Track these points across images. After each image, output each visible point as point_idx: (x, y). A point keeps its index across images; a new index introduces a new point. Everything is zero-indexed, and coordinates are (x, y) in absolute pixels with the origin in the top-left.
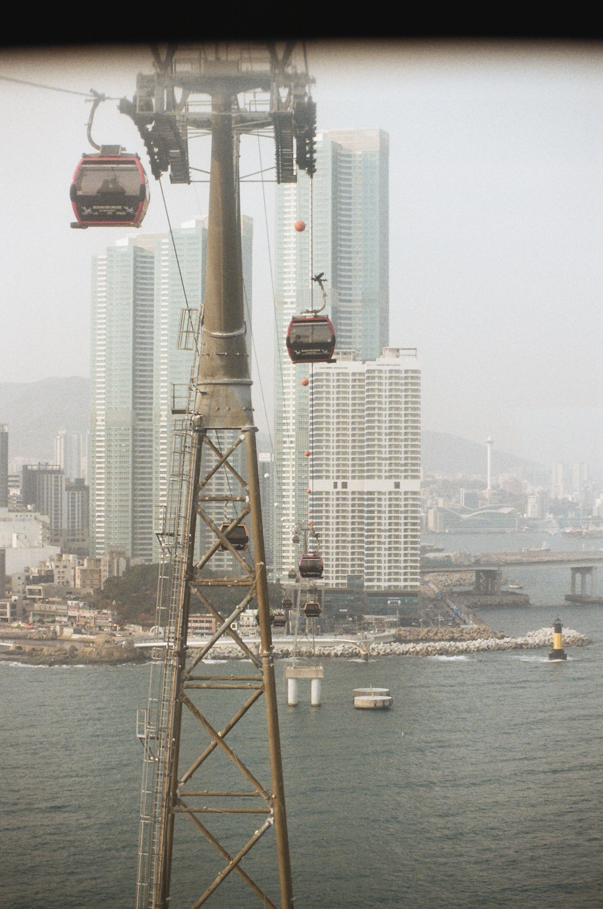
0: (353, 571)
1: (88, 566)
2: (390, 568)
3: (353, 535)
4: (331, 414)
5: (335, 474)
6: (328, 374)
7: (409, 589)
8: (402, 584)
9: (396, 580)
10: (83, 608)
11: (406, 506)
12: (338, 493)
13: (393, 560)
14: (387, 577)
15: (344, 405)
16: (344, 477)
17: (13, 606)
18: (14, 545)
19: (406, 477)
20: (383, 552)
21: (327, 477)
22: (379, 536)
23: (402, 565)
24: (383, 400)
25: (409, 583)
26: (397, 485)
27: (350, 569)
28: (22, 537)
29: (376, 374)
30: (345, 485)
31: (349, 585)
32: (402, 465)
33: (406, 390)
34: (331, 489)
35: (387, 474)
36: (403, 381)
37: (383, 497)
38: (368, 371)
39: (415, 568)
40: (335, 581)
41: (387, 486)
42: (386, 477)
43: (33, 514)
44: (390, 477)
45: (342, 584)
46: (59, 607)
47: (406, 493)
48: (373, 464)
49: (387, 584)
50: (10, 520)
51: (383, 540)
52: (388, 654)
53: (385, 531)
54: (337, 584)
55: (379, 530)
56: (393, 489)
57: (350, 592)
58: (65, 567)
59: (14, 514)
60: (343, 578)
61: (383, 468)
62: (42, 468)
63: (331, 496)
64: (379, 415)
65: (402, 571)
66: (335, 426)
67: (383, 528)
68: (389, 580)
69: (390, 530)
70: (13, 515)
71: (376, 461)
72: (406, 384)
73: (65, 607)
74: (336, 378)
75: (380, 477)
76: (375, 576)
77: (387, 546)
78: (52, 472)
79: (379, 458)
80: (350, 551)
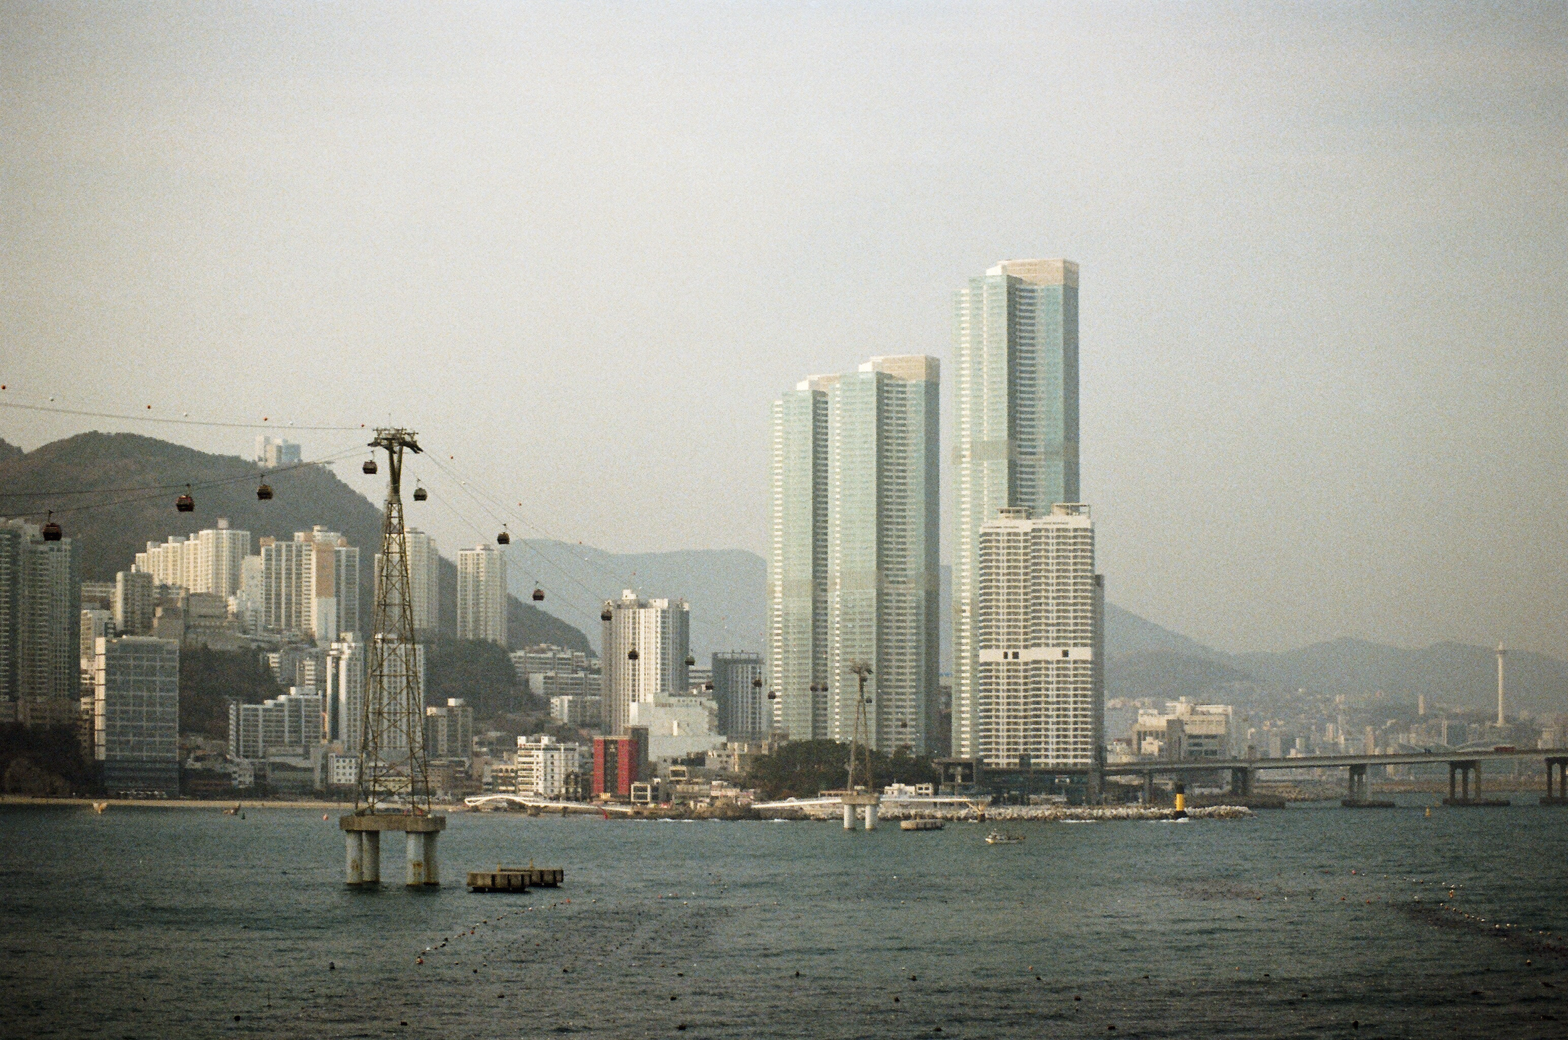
0: (1025, 750)
1: (749, 750)
2: (1058, 743)
3: (1025, 710)
4: (1001, 578)
5: (1006, 644)
6: (998, 534)
7: (1079, 767)
8: (1071, 761)
9: (1065, 757)
10: (726, 787)
11: (1075, 676)
12: (1009, 664)
13: (1062, 736)
14: (1055, 753)
15: (1015, 567)
16: (1015, 647)
17: (655, 789)
18: (675, 733)
19: (1075, 645)
20: (1050, 726)
21: (998, 647)
22: (1047, 709)
23: (1072, 740)
24: (1050, 561)
25: (1079, 760)
26: (1065, 654)
27: (1021, 747)
28: (684, 725)
29: (1043, 533)
30: (1016, 655)
31: (1021, 764)
32: (1070, 632)
33: (1075, 550)
34: (1001, 659)
35: (1055, 642)
36: (1072, 541)
37: (1050, 666)
38: (1034, 530)
39: (1086, 743)
40: (1006, 761)
41: (1055, 654)
42: (1053, 645)
43: (699, 700)
44: (1058, 645)
45: (1015, 764)
46: (702, 787)
47: (1075, 662)
48: (1040, 631)
49: (1055, 761)
50: (670, 705)
51: (1050, 713)
52: (1015, 819)
53: (1053, 703)
54: (1009, 764)
55: (1047, 703)
56: (1061, 658)
57: (1020, 772)
58: (728, 756)
59: (676, 699)
60: (1015, 757)
61: (1050, 635)
62: (736, 656)
63: (1001, 668)
64: (1047, 577)
65: (1072, 747)
66: (1006, 591)
67: (1050, 700)
68: (1058, 757)
69: (1058, 703)
70: (673, 700)
71: (1043, 627)
72: (1075, 544)
73: (708, 787)
74: (1006, 538)
75: (1047, 645)
76: (1043, 752)
77: (1055, 720)
78: (747, 661)
79: (1047, 625)
80: (1022, 727)
